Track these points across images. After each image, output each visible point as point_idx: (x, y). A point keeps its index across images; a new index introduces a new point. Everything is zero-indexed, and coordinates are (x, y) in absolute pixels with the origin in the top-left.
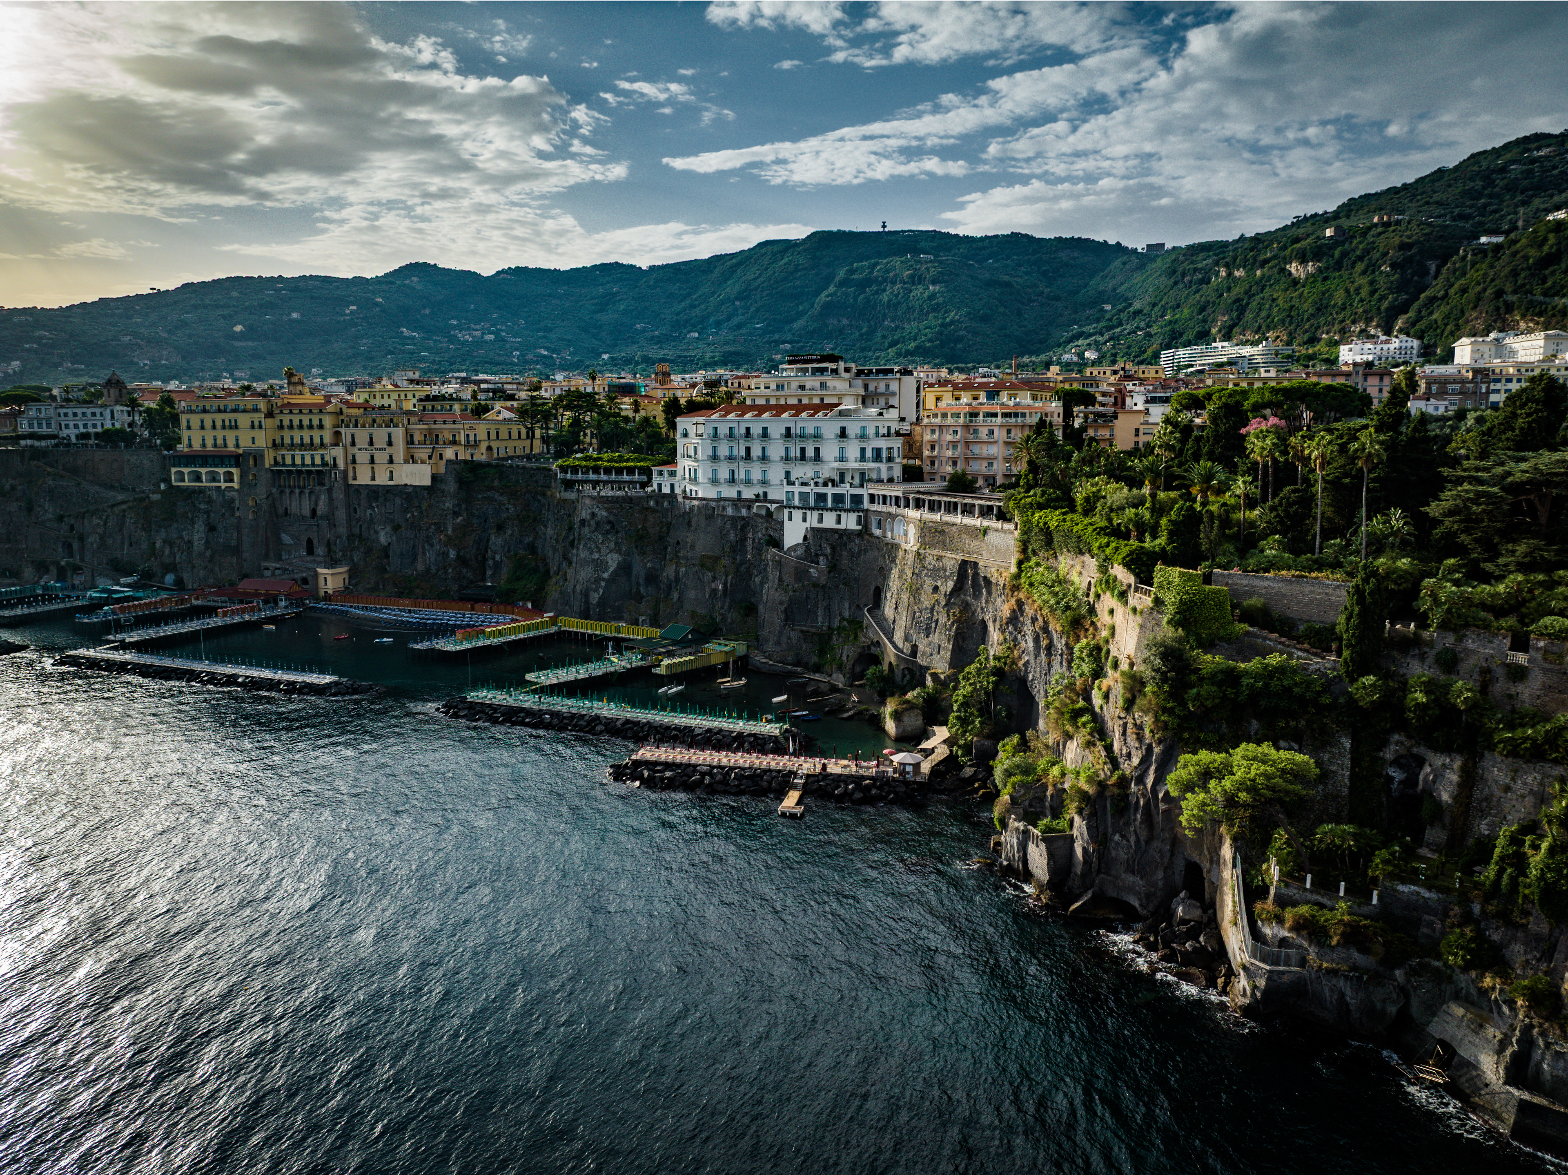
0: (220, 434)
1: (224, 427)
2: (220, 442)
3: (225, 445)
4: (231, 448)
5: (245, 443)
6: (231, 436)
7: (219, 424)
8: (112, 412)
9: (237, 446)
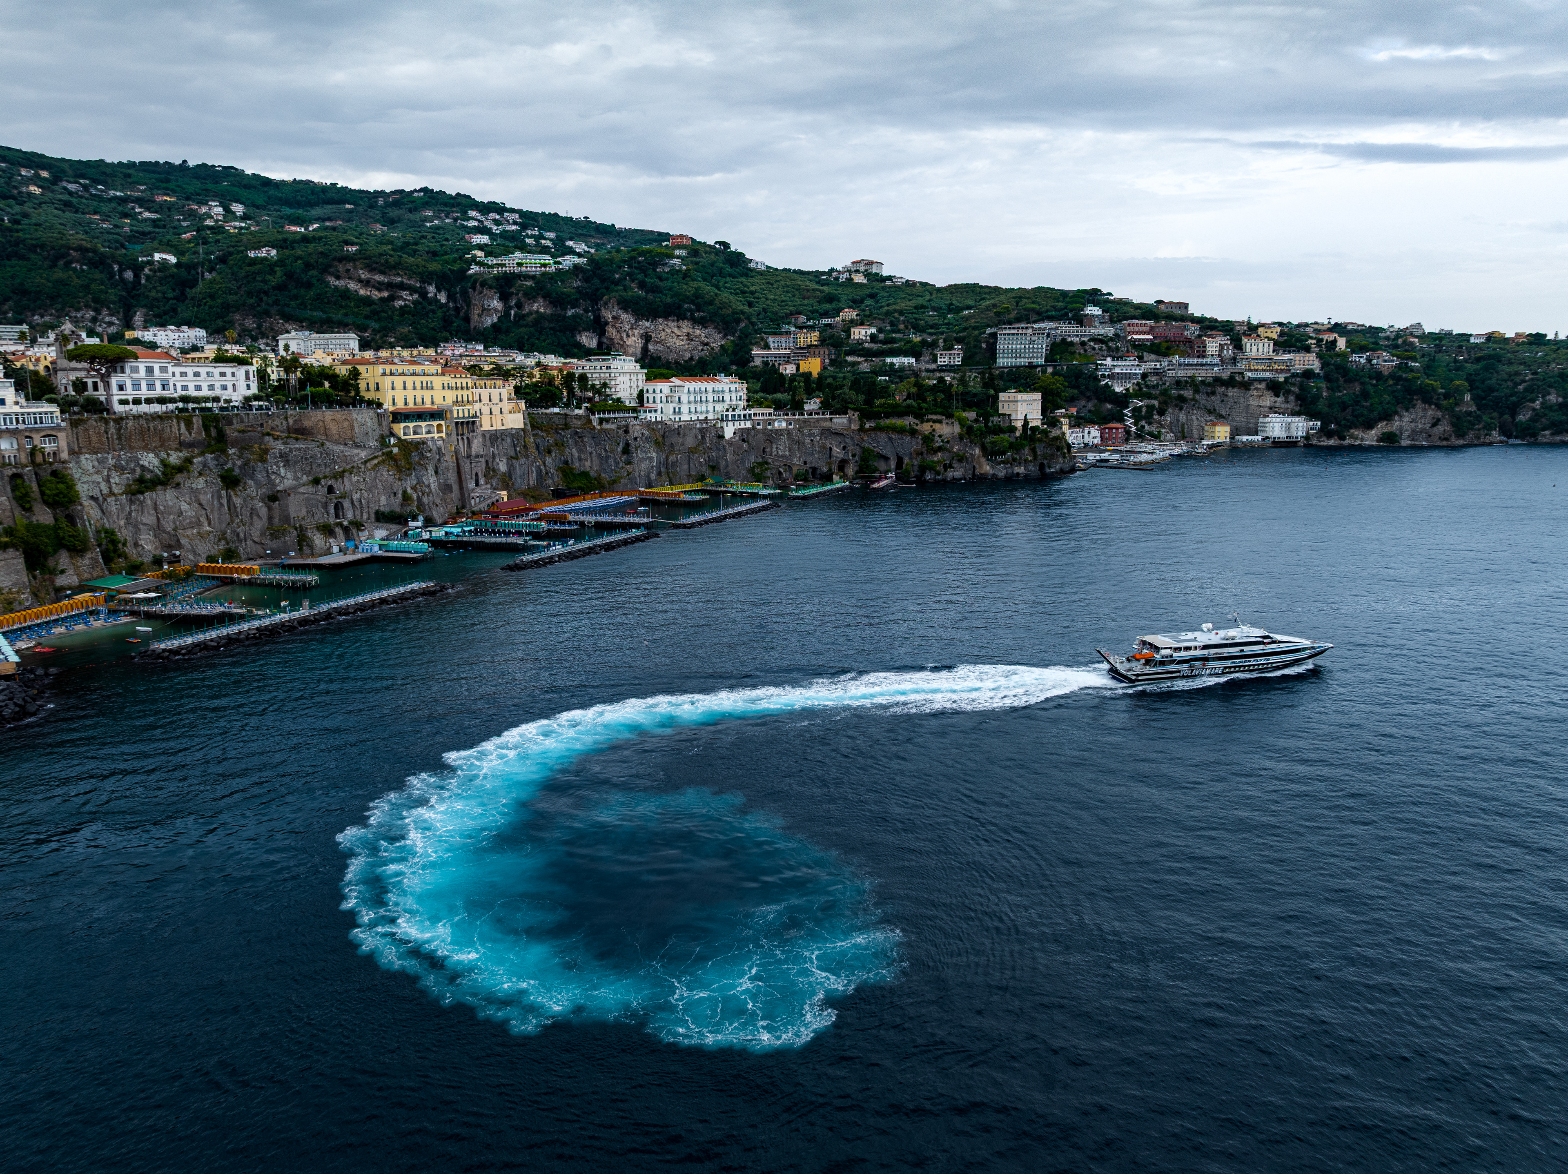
0: (419, 393)
1: (422, 388)
2: (419, 400)
3: (423, 403)
4: (428, 405)
5: (438, 401)
6: (427, 395)
7: (418, 385)
8: (247, 372)
9: (432, 403)
